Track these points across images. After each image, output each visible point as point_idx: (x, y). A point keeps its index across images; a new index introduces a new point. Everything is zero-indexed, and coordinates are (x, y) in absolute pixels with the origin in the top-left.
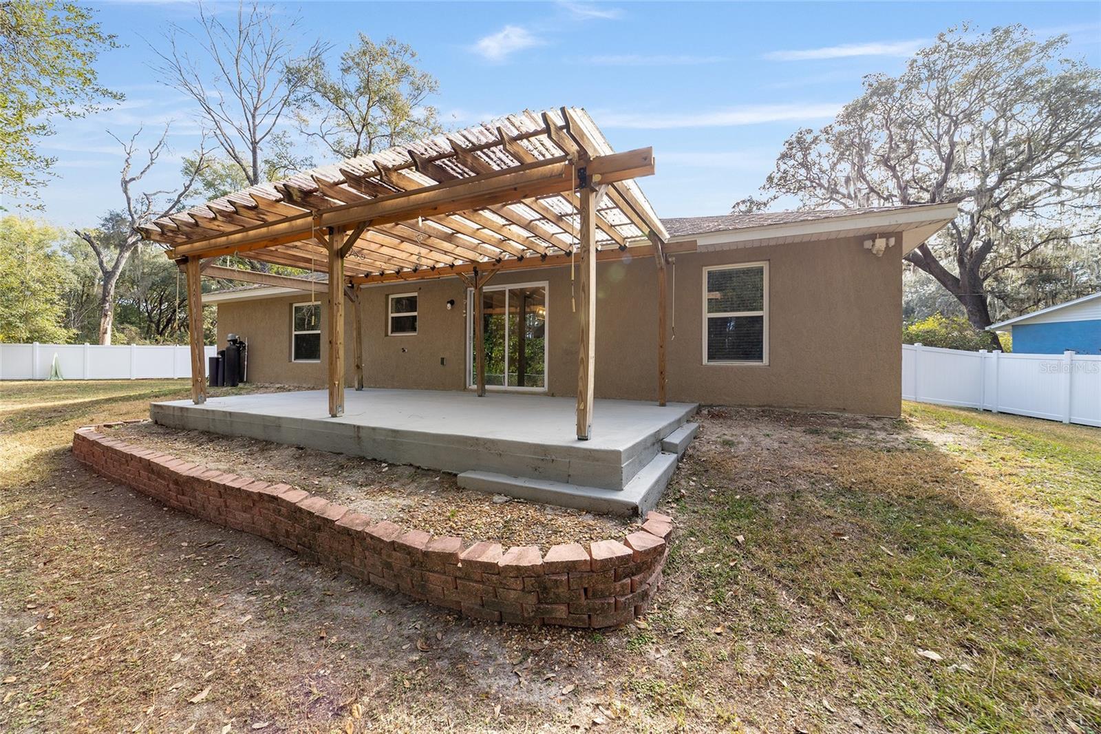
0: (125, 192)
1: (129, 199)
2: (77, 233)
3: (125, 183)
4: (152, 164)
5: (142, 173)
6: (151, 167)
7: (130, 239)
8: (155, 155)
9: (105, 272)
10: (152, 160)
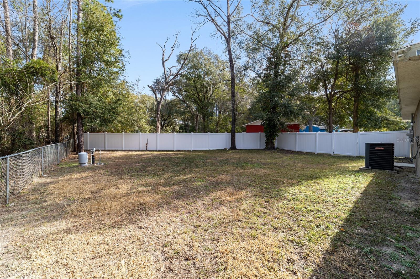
0: (164, 66)
1: (164, 69)
2: (149, 86)
3: (163, 62)
4: (172, 52)
5: (169, 57)
6: (172, 54)
7: (165, 86)
8: (173, 49)
9: (158, 102)
10: (172, 51)
